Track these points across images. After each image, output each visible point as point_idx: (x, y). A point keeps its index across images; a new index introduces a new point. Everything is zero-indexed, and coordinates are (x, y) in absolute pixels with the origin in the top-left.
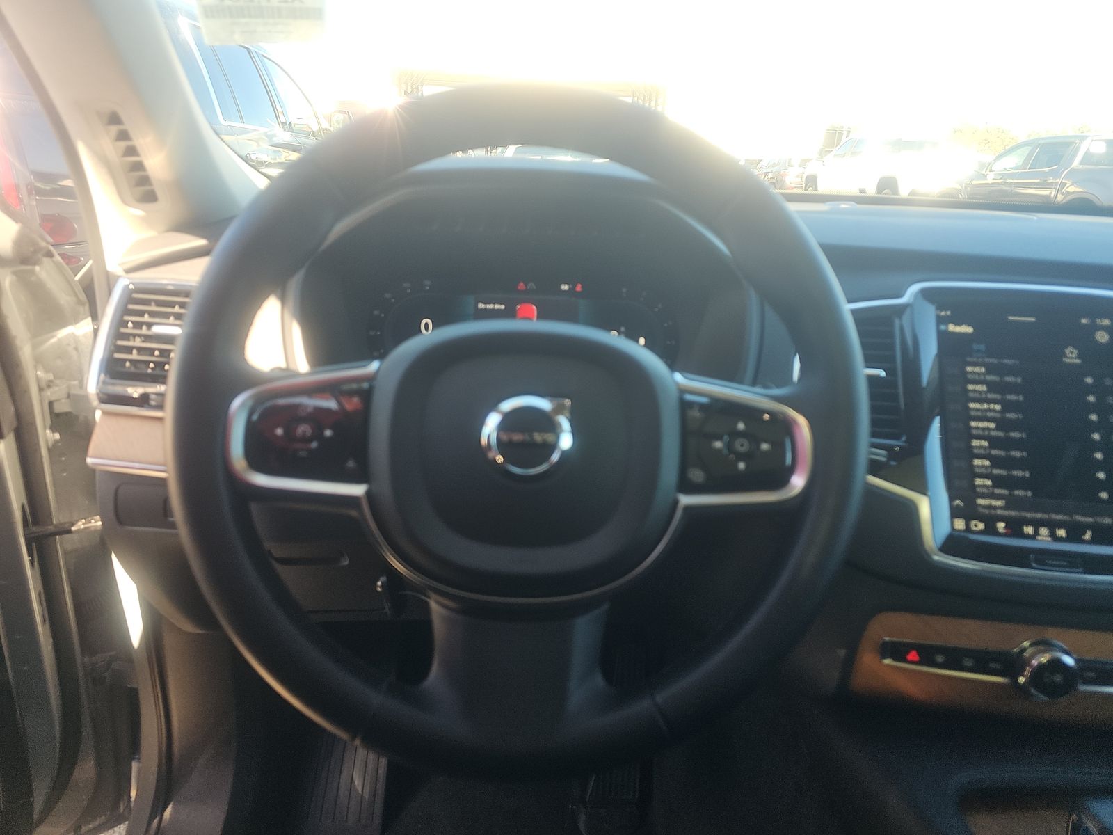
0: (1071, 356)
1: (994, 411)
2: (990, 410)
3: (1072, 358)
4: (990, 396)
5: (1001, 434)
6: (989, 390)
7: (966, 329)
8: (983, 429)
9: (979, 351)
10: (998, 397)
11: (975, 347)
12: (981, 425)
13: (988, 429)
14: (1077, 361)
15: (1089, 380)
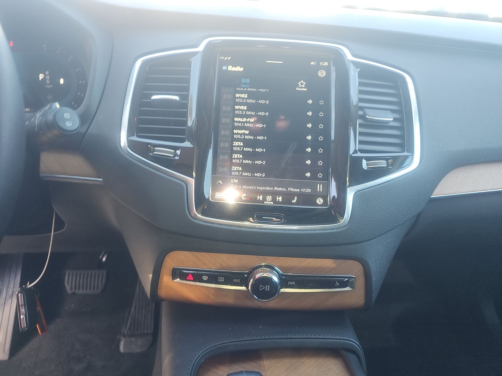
0: (302, 86)
1: (249, 122)
2: (247, 122)
3: (301, 88)
4: (248, 113)
5: (252, 137)
6: (248, 110)
7: (239, 69)
8: (241, 134)
9: (245, 83)
10: (253, 113)
11: (243, 81)
12: (240, 132)
13: (244, 134)
14: (306, 90)
15: (310, 102)
